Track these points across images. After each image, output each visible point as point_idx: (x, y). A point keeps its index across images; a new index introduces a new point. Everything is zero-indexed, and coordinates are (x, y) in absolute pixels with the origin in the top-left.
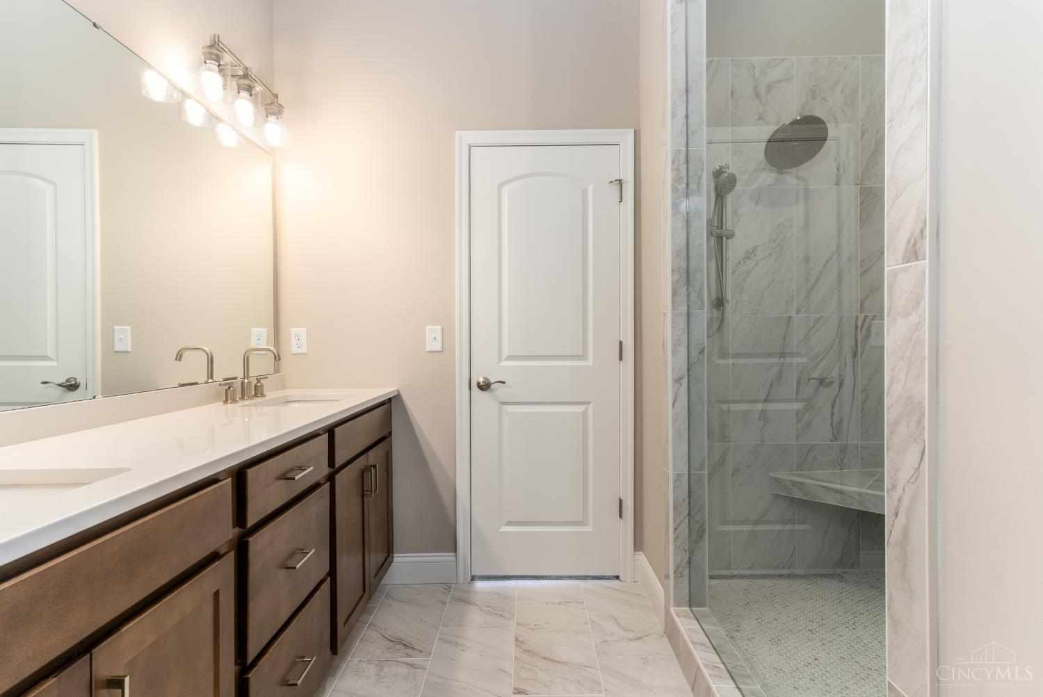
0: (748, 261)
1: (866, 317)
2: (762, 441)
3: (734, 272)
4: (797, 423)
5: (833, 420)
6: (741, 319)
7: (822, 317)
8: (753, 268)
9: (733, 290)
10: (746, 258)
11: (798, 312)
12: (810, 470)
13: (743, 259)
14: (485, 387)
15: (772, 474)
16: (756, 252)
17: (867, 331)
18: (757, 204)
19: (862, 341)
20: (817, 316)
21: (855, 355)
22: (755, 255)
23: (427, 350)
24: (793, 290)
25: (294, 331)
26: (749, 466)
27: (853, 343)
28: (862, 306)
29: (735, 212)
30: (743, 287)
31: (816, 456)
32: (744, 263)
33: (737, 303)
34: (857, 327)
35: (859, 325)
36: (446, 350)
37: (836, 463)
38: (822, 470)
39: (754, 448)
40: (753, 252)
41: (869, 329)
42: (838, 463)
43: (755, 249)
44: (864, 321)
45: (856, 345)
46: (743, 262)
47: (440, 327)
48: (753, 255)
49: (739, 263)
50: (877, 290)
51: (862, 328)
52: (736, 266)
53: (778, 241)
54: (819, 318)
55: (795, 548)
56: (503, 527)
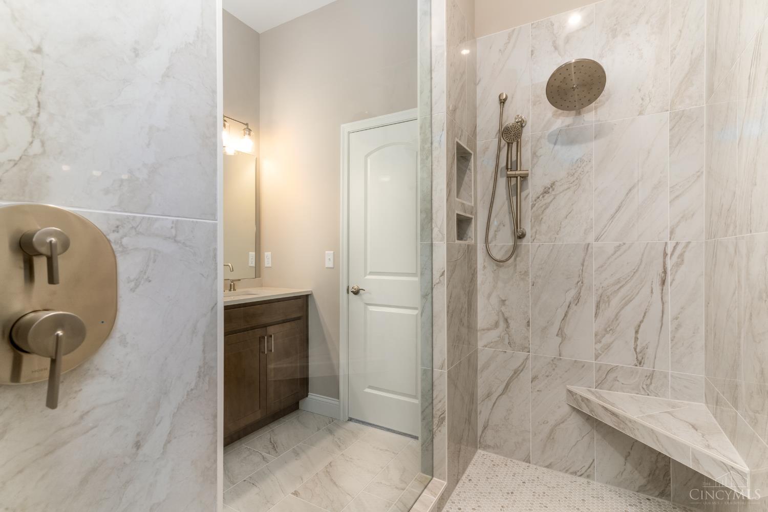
0: (547, 195)
1: (677, 244)
2: (560, 356)
3: (533, 206)
4: (596, 343)
5: (637, 345)
6: (539, 246)
7: (624, 244)
8: (551, 201)
9: (533, 221)
10: (545, 192)
11: (597, 240)
12: (610, 390)
13: (542, 194)
14: (356, 293)
15: (569, 387)
16: (554, 187)
17: (678, 258)
18: (555, 144)
19: (671, 270)
20: (617, 243)
21: (663, 282)
22: (553, 190)
23: (326, 266)
24: (592, 219)
25: (266, 253)
26: (547, 376)
27: (661, 270)
28: (672, 233)
29: (534, 154)
30: (542, 218)
31: (616, 377)
32: (543, 197)
33: (536, 232)
34: (665, 254)
35: (669, 251)
36: (335, 268)
37: (640, 387)
38: (624, 392)
39: (552, 360)
40: (552, 187)
41: (681, 255)
42: (643, 388)
43: (553, 184)
44: (675, 248)
45: (665, 272)
46: (541, 196)
47: (332, 252)
48: (551, 189)
49: (538, 198)
50: (693, 215)
51: (672, 255)
52: (535, 201)
53: (576, 175)
54: (620, 246)
55: (594, 460)
56: (367, 389)
